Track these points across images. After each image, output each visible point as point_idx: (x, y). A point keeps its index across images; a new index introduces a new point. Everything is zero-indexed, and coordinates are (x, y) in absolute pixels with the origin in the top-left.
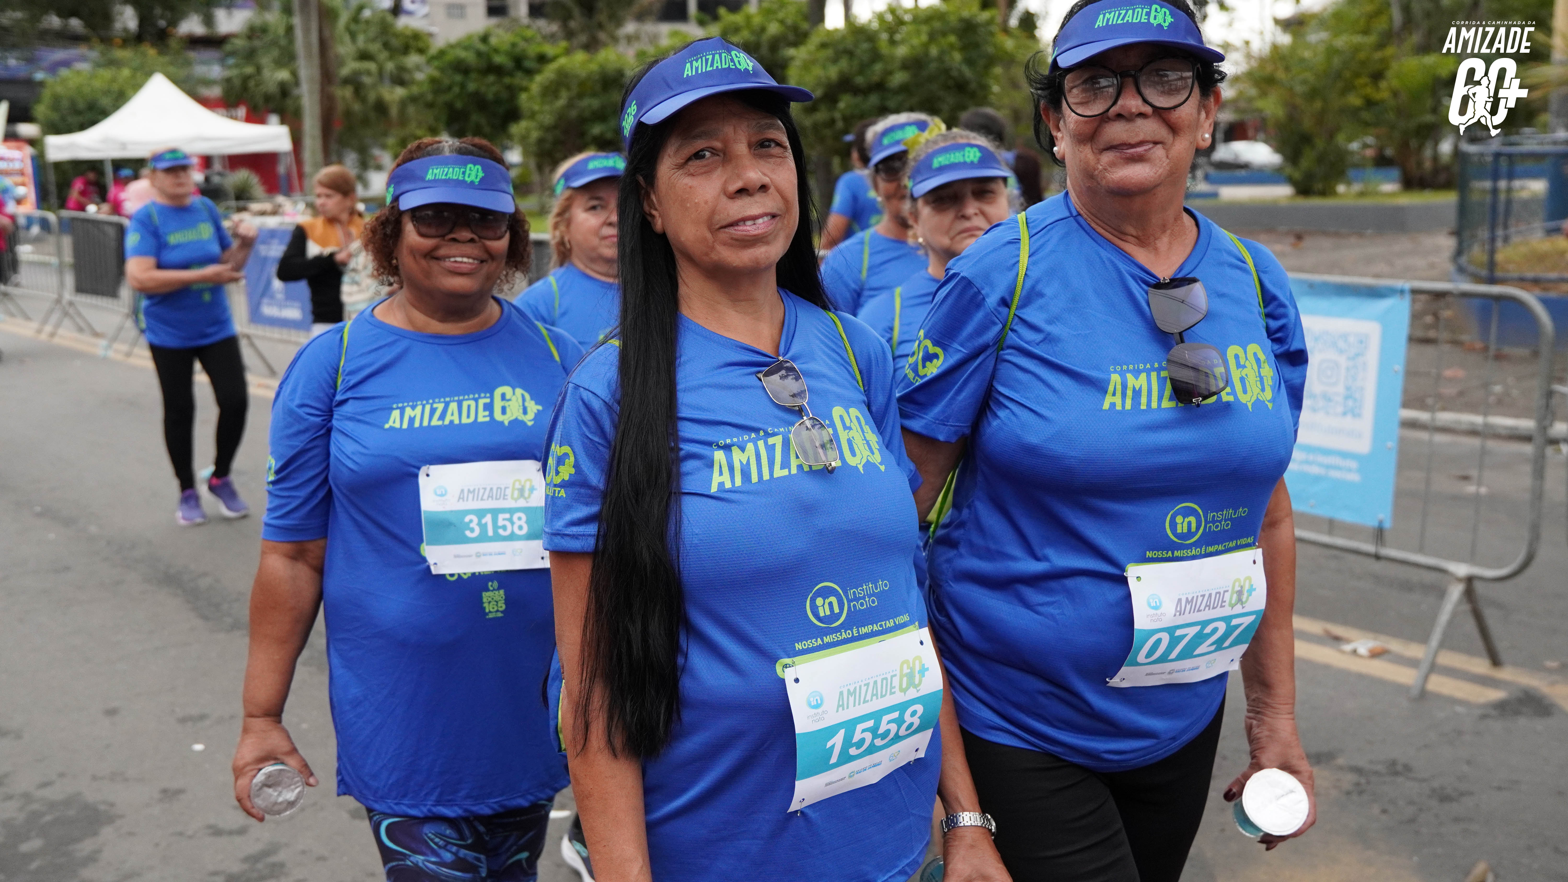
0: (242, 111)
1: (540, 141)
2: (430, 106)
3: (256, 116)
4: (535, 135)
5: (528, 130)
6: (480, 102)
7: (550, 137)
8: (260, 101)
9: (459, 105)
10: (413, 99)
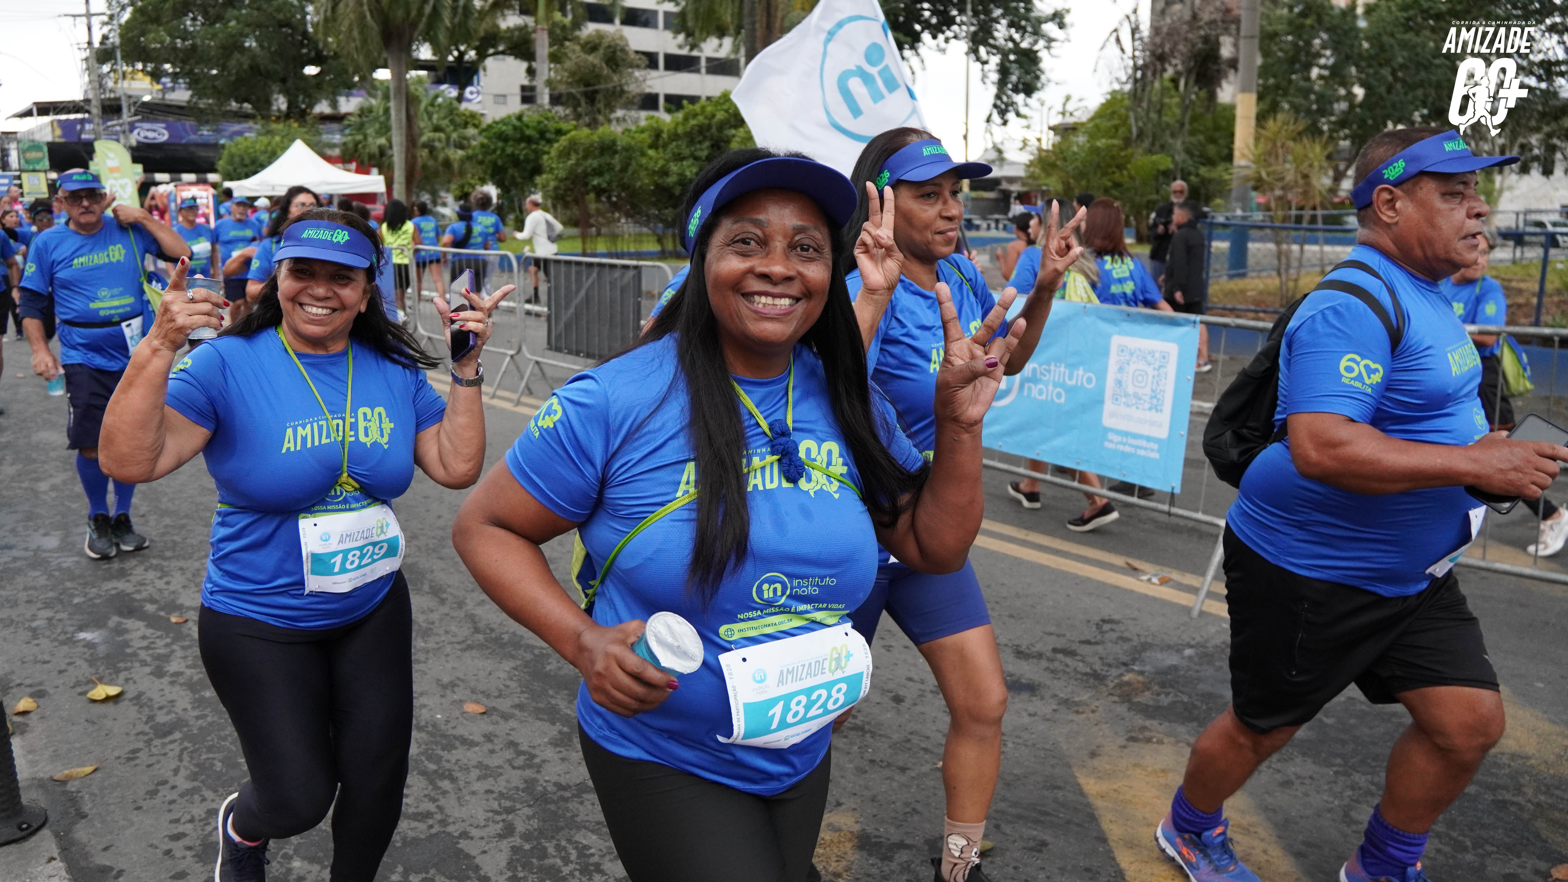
0: (353, 166)
1: (556, 188)
2: (481, 163)
3: (362, 170)
4: (552, 184)
5: (548, 181)
6: (515, 161)
7: (562, 186)
8: (366, 159)
9: (500, 163)
10: (469, 158)
